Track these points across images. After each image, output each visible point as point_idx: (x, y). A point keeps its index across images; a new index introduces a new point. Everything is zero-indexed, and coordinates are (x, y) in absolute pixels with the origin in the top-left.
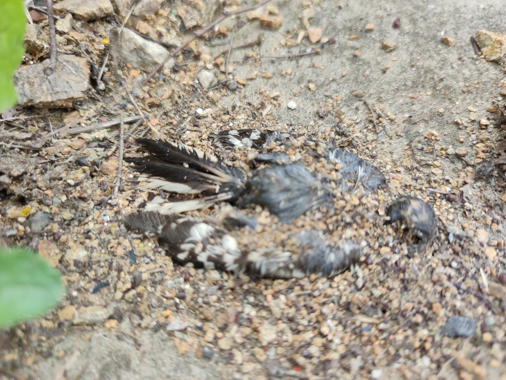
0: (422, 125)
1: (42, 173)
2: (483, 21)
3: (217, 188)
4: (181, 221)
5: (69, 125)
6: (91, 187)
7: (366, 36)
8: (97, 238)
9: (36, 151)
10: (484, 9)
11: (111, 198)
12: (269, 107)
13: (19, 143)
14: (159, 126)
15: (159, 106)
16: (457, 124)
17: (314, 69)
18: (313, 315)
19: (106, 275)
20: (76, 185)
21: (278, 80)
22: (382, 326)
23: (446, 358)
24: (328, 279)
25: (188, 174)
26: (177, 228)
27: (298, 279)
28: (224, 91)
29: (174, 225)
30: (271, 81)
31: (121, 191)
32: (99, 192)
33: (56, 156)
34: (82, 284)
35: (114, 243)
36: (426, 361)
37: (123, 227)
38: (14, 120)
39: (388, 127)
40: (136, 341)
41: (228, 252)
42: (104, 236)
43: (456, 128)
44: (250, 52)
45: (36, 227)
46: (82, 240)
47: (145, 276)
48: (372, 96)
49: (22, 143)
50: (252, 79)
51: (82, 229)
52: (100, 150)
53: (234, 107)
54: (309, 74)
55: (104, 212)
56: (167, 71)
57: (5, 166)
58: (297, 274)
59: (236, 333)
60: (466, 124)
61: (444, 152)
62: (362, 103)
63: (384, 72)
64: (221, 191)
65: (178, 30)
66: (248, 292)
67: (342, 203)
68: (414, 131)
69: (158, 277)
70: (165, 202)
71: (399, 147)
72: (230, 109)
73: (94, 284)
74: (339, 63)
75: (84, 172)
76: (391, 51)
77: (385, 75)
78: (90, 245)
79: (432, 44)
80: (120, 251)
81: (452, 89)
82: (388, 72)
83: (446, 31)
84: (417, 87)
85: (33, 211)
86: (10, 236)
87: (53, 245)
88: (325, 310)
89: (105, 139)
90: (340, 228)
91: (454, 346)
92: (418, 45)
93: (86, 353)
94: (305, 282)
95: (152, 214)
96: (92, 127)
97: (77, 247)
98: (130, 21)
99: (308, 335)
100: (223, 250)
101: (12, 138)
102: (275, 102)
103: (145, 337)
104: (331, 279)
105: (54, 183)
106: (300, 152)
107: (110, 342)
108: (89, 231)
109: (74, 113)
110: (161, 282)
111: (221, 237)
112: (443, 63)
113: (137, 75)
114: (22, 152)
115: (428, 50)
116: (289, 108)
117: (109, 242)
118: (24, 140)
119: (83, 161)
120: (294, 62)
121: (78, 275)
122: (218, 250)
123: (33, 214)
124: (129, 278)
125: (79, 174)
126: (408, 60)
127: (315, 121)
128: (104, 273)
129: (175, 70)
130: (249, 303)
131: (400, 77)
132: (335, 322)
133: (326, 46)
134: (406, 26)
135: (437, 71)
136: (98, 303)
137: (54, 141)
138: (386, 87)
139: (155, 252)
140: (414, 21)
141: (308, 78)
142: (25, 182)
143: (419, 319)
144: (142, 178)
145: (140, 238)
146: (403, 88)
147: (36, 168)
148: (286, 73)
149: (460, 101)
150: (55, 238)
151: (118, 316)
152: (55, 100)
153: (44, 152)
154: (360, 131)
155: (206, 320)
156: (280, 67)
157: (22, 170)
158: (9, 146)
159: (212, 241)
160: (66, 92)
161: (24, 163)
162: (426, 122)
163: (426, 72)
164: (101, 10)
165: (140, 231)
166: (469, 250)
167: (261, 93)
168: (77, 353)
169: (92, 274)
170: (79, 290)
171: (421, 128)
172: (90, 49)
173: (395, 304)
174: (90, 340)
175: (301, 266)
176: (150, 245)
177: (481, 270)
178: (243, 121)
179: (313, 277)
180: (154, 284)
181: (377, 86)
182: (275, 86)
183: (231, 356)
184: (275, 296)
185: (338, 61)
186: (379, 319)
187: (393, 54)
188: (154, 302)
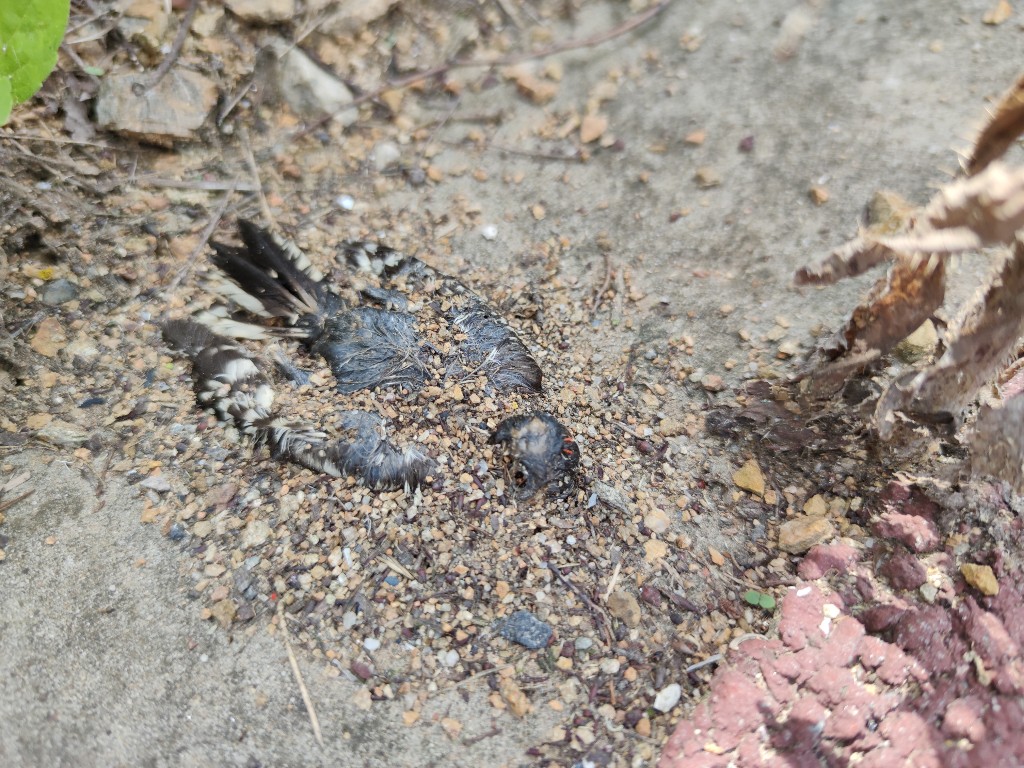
0: (679, 322)
1: (92, 229)
2: (916, 177)
3: (294, 318)
4: (226, 348)
5: (159, 173)
6: (145, 269)
7: (682, 153)
8: (120, 338)
9: (99, 196)
10: (933, 156)
11: (164, 291)
12: (452, 225)
13: (80, 179)
14: (281, 210)
15: (298, 179)
16: (740, 339)
17: (562, 186)
18: (329, 534)
19: (107, 390)
20: (129, 258)
21: (493, 188)
22: (414, 584)
23: (485, 665)
24: (372, 491)
25: (268, 288)
26: (216, 355)
27: (328, 476)
28: (401, 182)
29: (214, 351)
30: (482, 187)
31: (182, 284)
32: (154, 277)
33: (121, 211)
34: (73, 390)
35: (138, 351)
36: (452, 657)
37: (159, 335)
38: (86, 146)
39: (618, 308)
40: (100, 486)
41: (255, 409)
42: (131, 339)
43: (734, 345)
44: (476, 132)
45: (51, 298)
46: (98, 334)
47: (151, 407)
48: (627, 254)
49: (83, 180)
50: (454, 176)
51: (107, 321)
52: (186, 219)
53: (401, 212)
54: (548, 190)
55: (147, 307)
56: (336, 130)
57: (46, 205)
58: (329, 468)
59: (220, 522)
60: (754, 343)
61: (683, 375)
62: (601, 259)
63: (673, 219)
64: (299, 325)
65: (386, 69)
66: (265, 473)
67: (435, 390)
68: (660, 328)
69: (167, 415)
70: (227, 318)
71: (617, 345)
72: (394, 213)
73: (87, 396)
74: (608, 186)
75: (148, 244)
76: (706, 188)
77: (673, 225)
78: (106, 344)
79: (790, 194)
80: (139, 365)
81: (771, 279)
82: (680, 221)
83: (831, 179)
84: (716, 259)
85: (57, 275)
86: (15, 300)
87: (61, 329)
88: (349, 533)
89: (198, 206)
90: (415, 425)
91: (506, 655)
92: (763, 191)
93: (36, 478)
94: (337, 485)
95: (202, 328)
96: (188, 184)
97: (87, 340)
98: (310, 41)
99: (312, 559)
100: (253, 405)
101: (72, 169)
102: (467, 220)
103: (115, 486)
104: (376, 493)
105: (102, 247)
106: (425, 301)
107: (71, 476)
108: (113, 325)
109: (172, 158)
110: (168, 422)
111: (258, 385)
112: (785, 231)
113: (289, 124)
114: (81, 193)
115: (775, 204)
116: (484, 237)
117: (132, 348)
118: (87, 176)
119: (152, 229)
120: (536, 166)
121: (73, 377)
122: (246, 401)
123: (56, 280)
124: (133, 403)
125: (139, 245)
126: (728, 211)
127: (511, 266)
128: (106, 387)
129: (348, 131)
130: (259, 488)
131: (696, 235)
132: (355, 555)
133: (605, 153)
134: (764, 153)
135: (766, 242)
136: (82, 422)
137: (128, 189)
138: (660, 244)
139: (180, 380)
140: (783, 147)
141: (543, 197)
142: (65, 235)
143: (469, 594)
144: (217, 274)
145: (170, 356)
146: (691, 254)
147: (86, 220)
148: (513, 180)
149: (771, 303)
150: (67, 319)
151: (96, 447)
152: (145, 131)
153: (108, 200)
154: (569, 303)
155: (195, 491)
156: (510, 168)
157: (67, 217)
158: (64, 178)
159: (245, 386)
160: (165, 124)
161: (73, 208)
162: (690, 319)
163: (745, 239)
164: (270, 12)
165: (175, 346)
166: (617, 531)
167: (455, 202)
168: (27, 475)
169: (89, 382)
170: (65, 396)
171: (674, 327)
172: (227, 70)
173: (444, 559)
174: (49, 464)
175: (337, 458)
176: (180, 368)
177: (618, 567)
178: (404, 235)
179: (350, 480)
180: (159, 421)
181: (647, 241)
182: (484, 194)
183: (202, 548)
184: (293, 491)
185: (608, 182)
186: (411, 571)
187: (710, 194)
188: (147, 444)
